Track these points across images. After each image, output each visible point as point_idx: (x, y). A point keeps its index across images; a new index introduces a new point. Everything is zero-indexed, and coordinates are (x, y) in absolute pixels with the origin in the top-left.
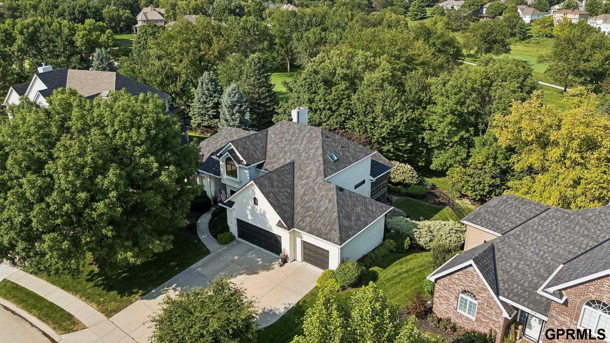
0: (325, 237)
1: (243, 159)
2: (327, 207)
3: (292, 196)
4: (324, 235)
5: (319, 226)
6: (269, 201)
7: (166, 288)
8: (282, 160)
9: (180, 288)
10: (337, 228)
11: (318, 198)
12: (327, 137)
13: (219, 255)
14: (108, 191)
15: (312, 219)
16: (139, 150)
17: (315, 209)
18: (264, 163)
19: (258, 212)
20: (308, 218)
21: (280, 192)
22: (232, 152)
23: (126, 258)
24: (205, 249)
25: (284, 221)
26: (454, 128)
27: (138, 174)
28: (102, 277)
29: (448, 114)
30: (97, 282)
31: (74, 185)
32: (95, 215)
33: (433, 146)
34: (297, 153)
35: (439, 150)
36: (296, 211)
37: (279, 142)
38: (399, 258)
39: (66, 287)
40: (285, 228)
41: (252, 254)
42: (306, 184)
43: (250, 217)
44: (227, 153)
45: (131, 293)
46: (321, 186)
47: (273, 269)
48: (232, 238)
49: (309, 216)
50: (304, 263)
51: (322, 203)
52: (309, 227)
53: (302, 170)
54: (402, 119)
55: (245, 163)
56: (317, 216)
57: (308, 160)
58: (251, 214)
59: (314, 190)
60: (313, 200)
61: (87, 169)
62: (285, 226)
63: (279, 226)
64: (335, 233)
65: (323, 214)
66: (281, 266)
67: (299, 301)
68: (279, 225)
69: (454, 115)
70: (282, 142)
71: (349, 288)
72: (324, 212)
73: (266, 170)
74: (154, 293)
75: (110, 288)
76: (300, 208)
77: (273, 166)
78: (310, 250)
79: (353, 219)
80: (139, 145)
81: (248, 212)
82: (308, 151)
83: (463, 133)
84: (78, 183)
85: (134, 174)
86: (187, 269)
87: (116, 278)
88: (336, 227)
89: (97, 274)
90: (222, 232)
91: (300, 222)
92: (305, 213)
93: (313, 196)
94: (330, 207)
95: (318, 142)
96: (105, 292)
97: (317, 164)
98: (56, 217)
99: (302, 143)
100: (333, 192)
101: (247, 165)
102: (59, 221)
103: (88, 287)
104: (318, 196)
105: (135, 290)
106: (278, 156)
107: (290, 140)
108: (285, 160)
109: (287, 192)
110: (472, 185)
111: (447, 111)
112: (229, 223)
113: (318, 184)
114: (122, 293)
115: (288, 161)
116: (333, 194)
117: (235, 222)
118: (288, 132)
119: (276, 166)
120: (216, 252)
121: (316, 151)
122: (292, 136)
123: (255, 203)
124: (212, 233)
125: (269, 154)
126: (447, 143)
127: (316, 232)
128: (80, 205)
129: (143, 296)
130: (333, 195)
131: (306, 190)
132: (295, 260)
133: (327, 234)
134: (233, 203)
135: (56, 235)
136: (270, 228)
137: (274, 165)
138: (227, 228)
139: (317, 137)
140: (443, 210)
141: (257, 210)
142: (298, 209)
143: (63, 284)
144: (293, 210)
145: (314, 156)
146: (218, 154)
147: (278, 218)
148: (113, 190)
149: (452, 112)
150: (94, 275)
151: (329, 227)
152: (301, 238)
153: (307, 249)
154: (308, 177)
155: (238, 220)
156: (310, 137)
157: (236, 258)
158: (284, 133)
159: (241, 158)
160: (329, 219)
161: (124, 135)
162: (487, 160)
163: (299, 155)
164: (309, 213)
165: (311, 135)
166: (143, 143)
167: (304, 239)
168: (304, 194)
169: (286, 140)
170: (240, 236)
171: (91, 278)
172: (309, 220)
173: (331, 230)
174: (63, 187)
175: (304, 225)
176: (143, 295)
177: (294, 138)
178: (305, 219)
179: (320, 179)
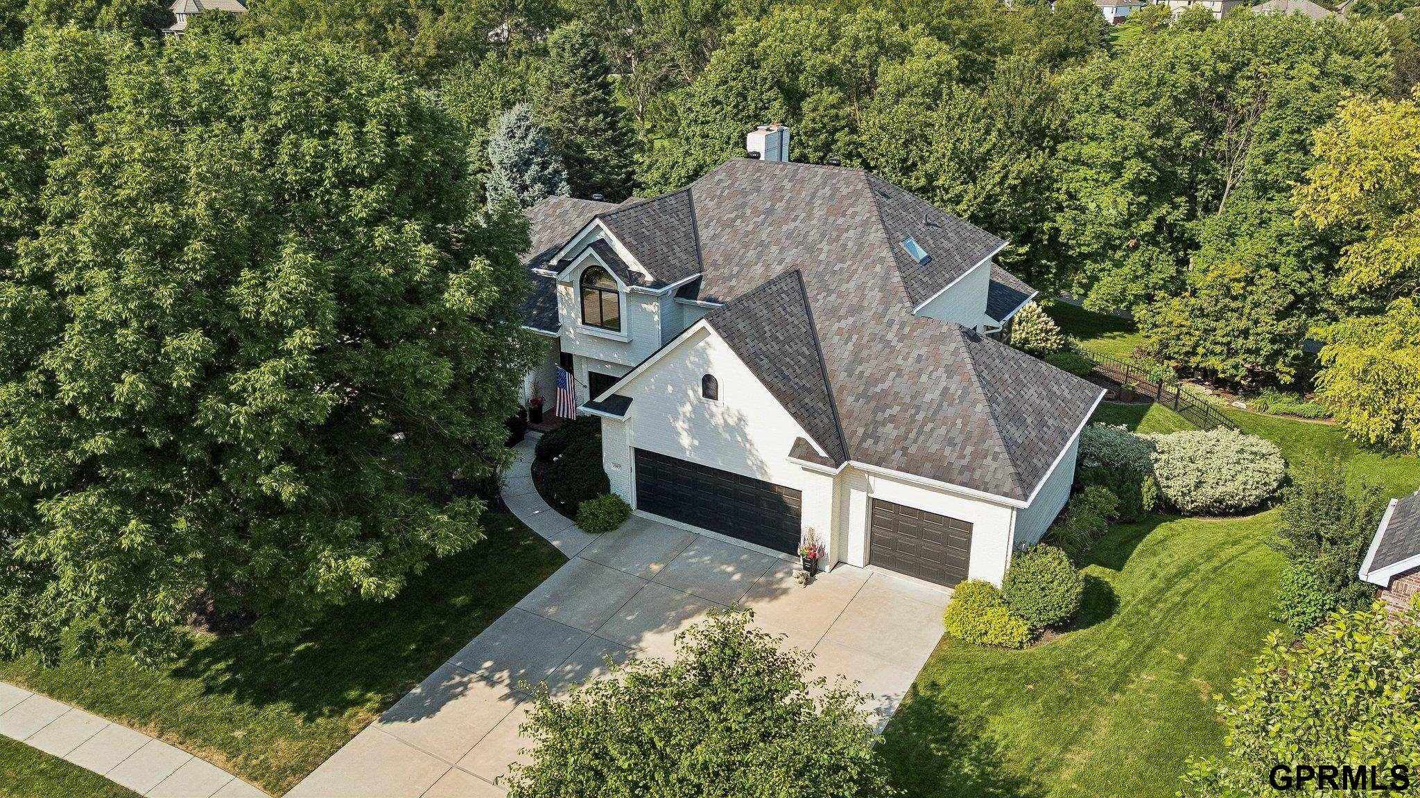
0: (966, 477)
1: (643, 270)
2: (946, 389)
3: (819, 366)
4: (961, 473)
5: (933, 447)
6: (763, 380)
7: (457, 679)
8: (759, 269)
9: (505, 674)
10: (997, 449)
11: (908, 365)
12: (885, 195)
13: (597, 564)
14: (279, 331)
15: (903, 429)
16: (364, 201)
17: (907, 400)
18: (700, 278)
19: (718, 420)
20: (890, 426)
21: (784, 353)
22: (602, 247)
23: (347, 576)
24: (545, 550)
25: (817, 440)
26: (1143, 198)
27: (372, 281)
28: (224, 658)
29: (1128, 159)
30: (214, 678)
31: (150, 307)
32: (240, 415)
33: (1085, 249)
34: (801, 243)
35: (1095, 261)
36: (842, 411)
37: (734, 220)
38: (1140, 537)
39: (100, 704)
40: (823, 462)
41: (699, 554)
42: (853, 329)
43: (685, 440)
44: (591, 251)
45: (341, 706)
46: (907, 330)
47: (785, 591)
48: (622, 512)
49: (892, 419)
50: (873, 569)
51: (924, 378)
52: (899, 453)
53: (830, 292)
54: (1005, 177)
55: (649, 278)
56: (920, 417)
57: (842, 260)
58: (689, 431)
59: (887, 344)
60: (892, 374)
61: (197, 245)
62: (822, 453)
63: (800, 457)
64: (995, 465)
65: (936, 412)
66: (808, 582)
67: (914, 686)
68: (800, 451)
69: (1145, 159)
70: (743, 216)
71: (1049, 634)
72: (940, 405)
73: (709, 300)
74: (420, 698)
75: (263, 696)
76: (850, 399)
77: (732, 288)
78: (894, 526)
79: (1029, 421)
80: (363, 183)
81: (681, 425)
82: (839, 237)
83: (1164, 209)
84: (165, 296)
85: (358, 278)
86: (511, 613)
87: (276, 661)
88: (995, 444)
89: (206, 652)
90: (590, 495)
91: (863, 440)
92: (875, 413)
93: (887, 360)
94: (955, 387)
95: (865, 208)
96: (247, 707)
97: (878, 268)
98: (89, 429)
99: (810, 216)
100: (953, 346)
101: (657, 284)
102: (98, 444)
103: (180, 696)
104: (905, 359)
105: (353, 694)
106: (741, 259)
107: (770, 211)
108: (768, 267)
109: (802, 354)
110: (1225, 340)
111: (1125, 149)
112: (608, 467)
113: (896, 327)
114: (307, 706)
115: (778, 270)
116: (957, 349)
117: (629, 462)
118: (758, 190)
119: (743, 288)
120: (584, 554)
121: (862, 234)
122: (774, 200)
123: (706, 394)
124: (553, 504)
125: (712, 253)
126: (1118, 242)
127: (928, 465)
128: (182, 377)
129: (386, 711)
130: (955, 353)
131: (859, 347)
132: (840, 563)
133: (969, 468)
134: (628, 401)
135: (92, 500)
136: (761, 467)
137: (733, 283)
138: (602, 482)
139: (857, 194)
140: (1149, 413)
141: (712, 415)
142: (848, 403)
143: (87, 692)
144: (832, 406)
145: (859, 250)
146: (554, 262)
147: (794, 430)
148: (299, 325)
149: (1141, 154)
150: (198, 656)
151: (969, 450)
152: (869, 489)
153: (887, 524)
154: (855, 310)
155: (639, 453)
156: (832, 196)
157: (655, 568)
158: (744, 193)
159: (634, 265)
160: (965, 425)
161: (309, 145)
162: (1256, 270)
163: (811, 249)
164: (888, 412)
165: (835, 190)
166: (378, 174)
167: (877, 495)
168: (857, 359)
169: (756, 212)
170: (643, 504)
171: (189, 664)
172: (895, 433)
173: (979, 455)
174: (106, 313)
175: (880, 447)
176: (385, 705)
177: (780, 206)
178: (880, 429)
179: (898, 311)
